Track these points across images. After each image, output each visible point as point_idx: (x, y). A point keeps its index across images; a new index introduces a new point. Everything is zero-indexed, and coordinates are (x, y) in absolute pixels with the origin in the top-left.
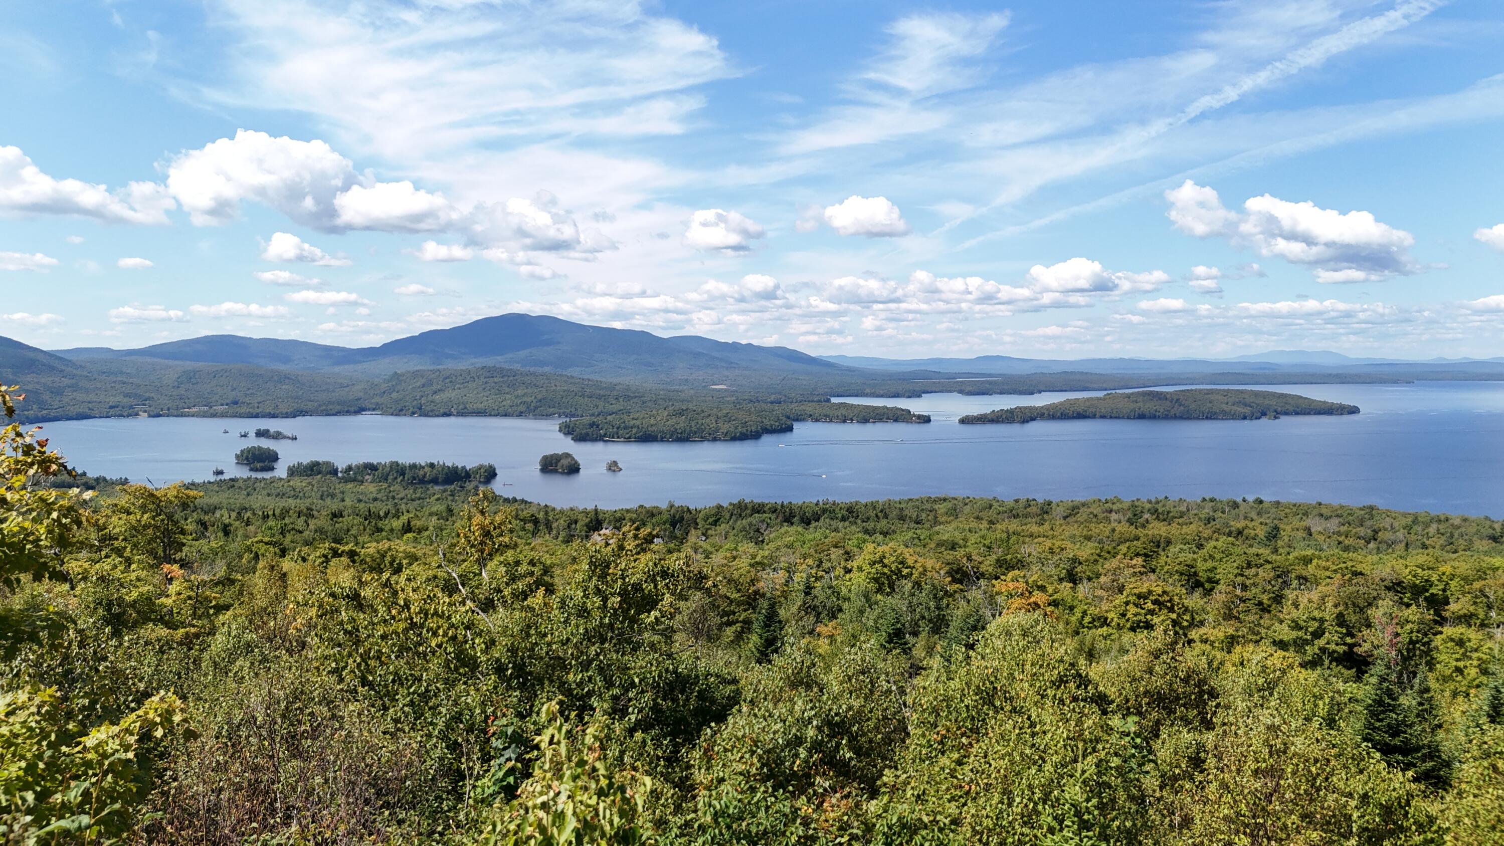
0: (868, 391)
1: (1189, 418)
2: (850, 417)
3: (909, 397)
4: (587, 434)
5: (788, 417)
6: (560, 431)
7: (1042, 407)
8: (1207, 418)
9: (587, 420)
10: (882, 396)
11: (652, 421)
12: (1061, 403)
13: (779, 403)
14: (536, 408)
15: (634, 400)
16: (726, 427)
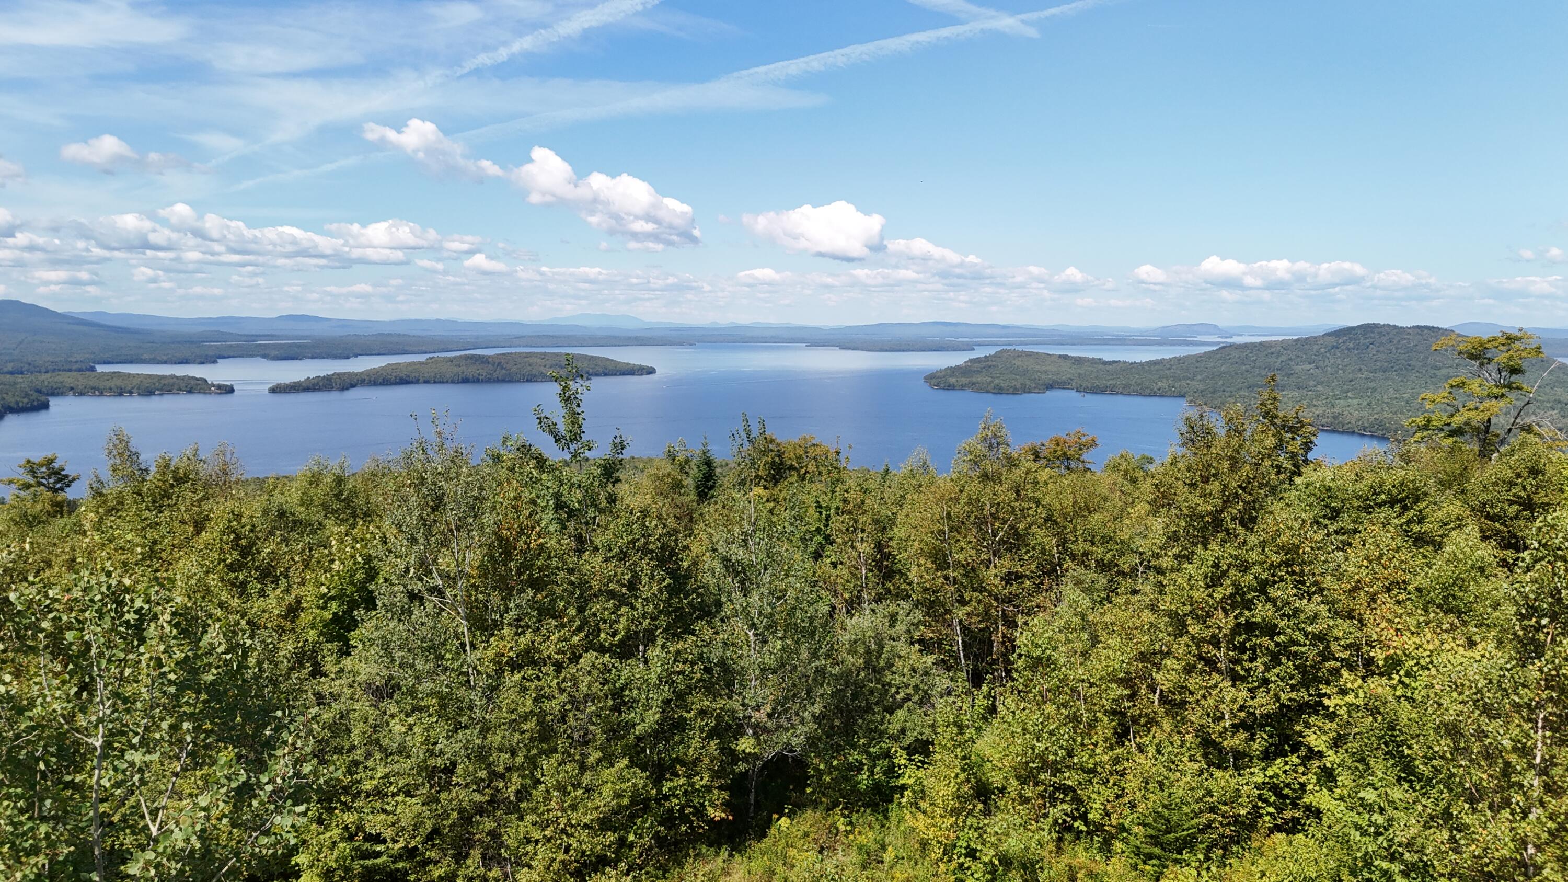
0: (146, 356)
1: (511, 381)
2: (129, 388)
3: (202, 363)
5: (39, 391)
7: (362, 373)
10: (165, 362)
12: (382, 368)
13: (22, 373)
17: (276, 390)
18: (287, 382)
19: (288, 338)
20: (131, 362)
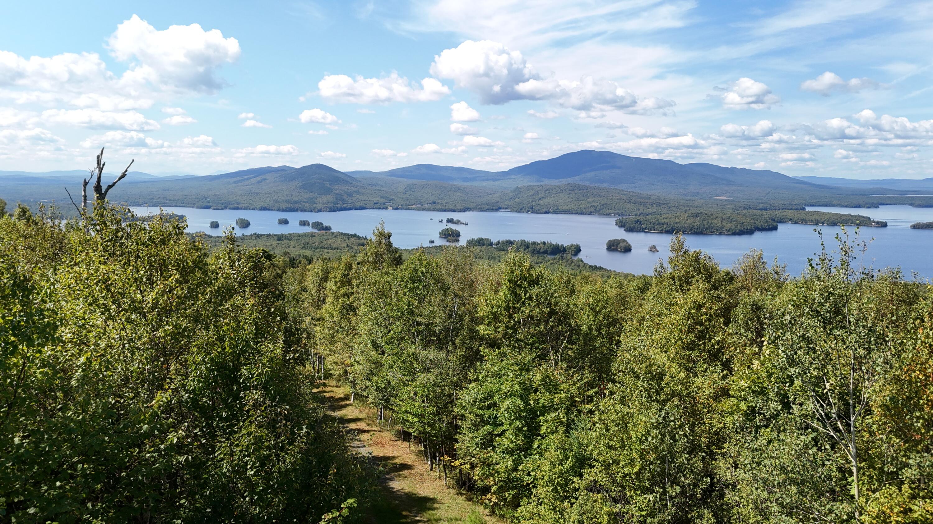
0: (835, 202)
2: (822, 221)
3: (869, 208)
4: (634, 227)
5: (773, 220)
6: (616, 224)
9: (633, 218)
10: (846, 206)
11: (677, 220)
13: (766, 210)
14: (600, 210)
15: (664, 206)
16: (728, 226)
17: (916, 227)
18: (925, 222)
19: (928, 193)
20: (826, 206)
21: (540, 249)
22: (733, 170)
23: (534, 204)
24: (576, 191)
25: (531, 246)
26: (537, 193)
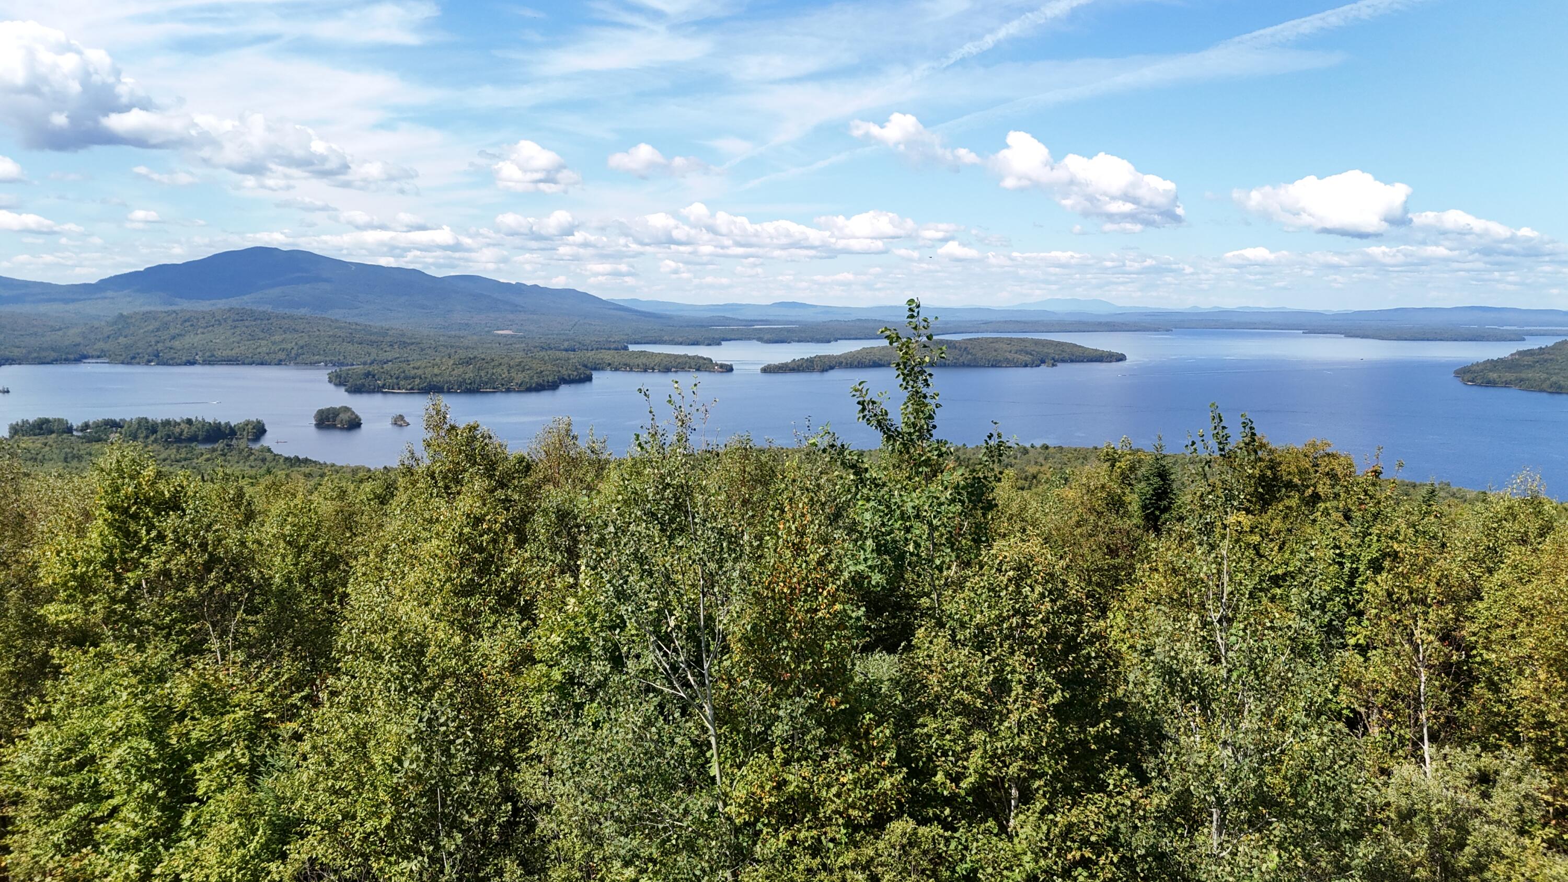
0: (666, 338)
1: (976, 366)
2: (652, 365)
3: (709, 345)
4: (364, 385)
5: (585, 366)
6: (330, 381)
7: (840, 356)
8: (993, 366)
9: (359, 369)
10: (681, 344)
11: (436, 371)
12: (858, 352)
13: (574, 350)
14: (297, 355)
15: (412, 347)
16: (519, 377)
17: (767, 370)
18: (777, 363)
19: (778, 322)
20: (655, 343)
21: (181, 434)
22: (519, 289)
23: (160, 346)
24: (247, 323)
25: (160, 428)
26: (166, 326)
